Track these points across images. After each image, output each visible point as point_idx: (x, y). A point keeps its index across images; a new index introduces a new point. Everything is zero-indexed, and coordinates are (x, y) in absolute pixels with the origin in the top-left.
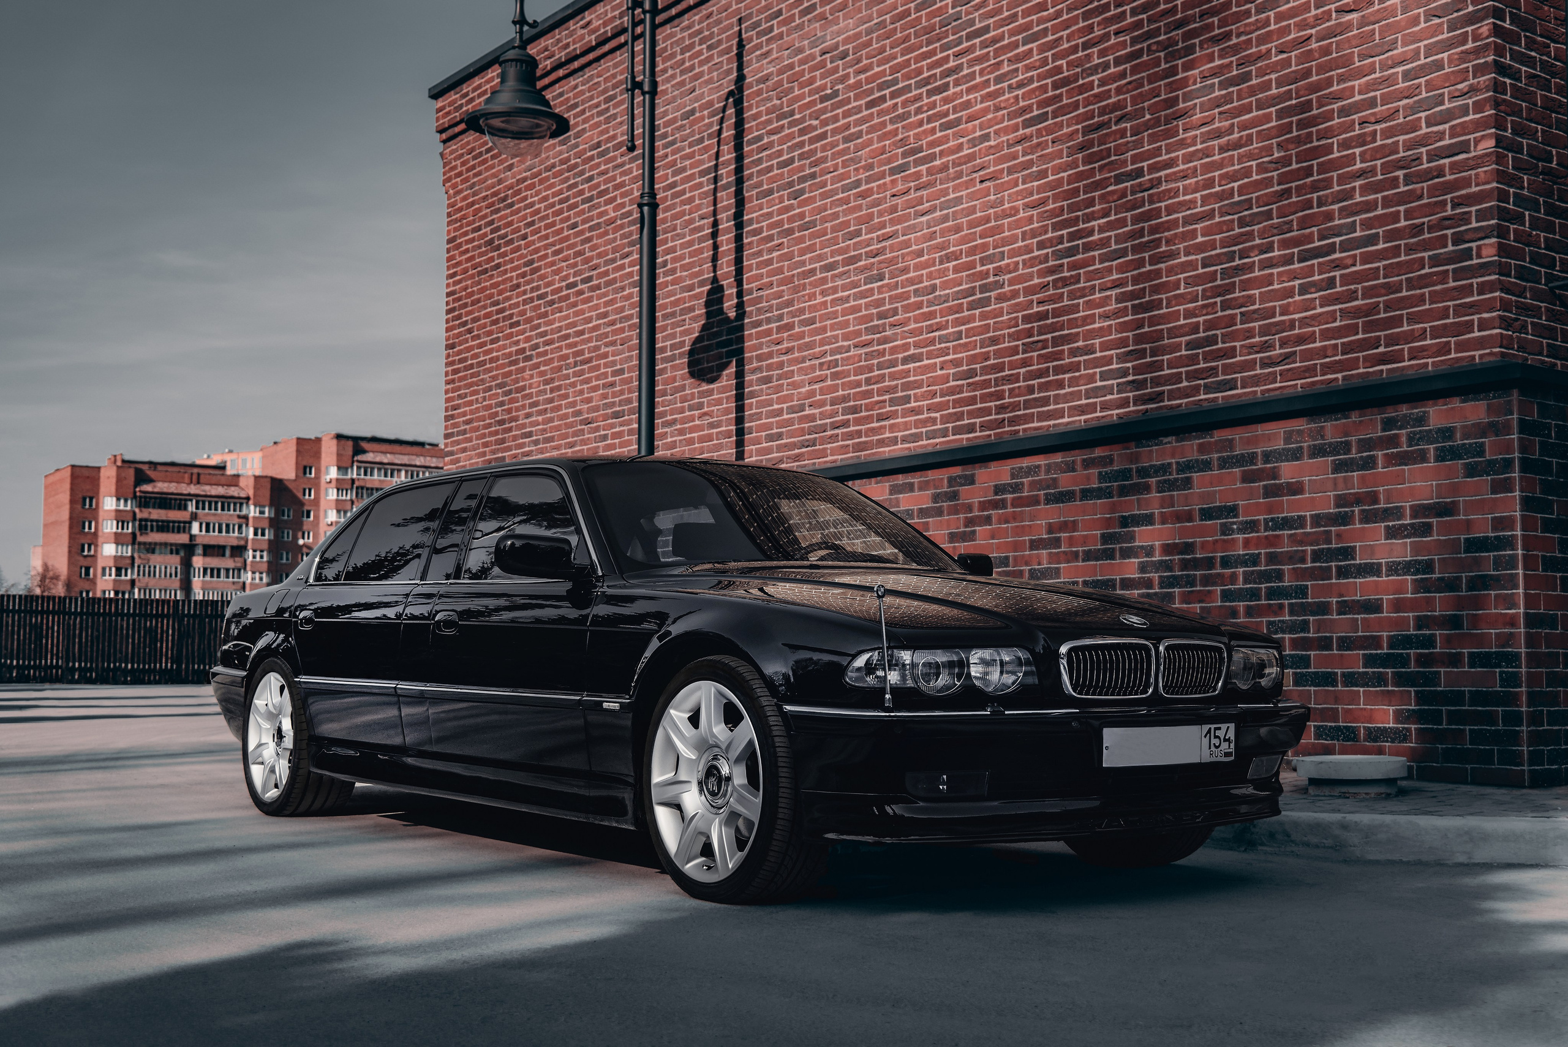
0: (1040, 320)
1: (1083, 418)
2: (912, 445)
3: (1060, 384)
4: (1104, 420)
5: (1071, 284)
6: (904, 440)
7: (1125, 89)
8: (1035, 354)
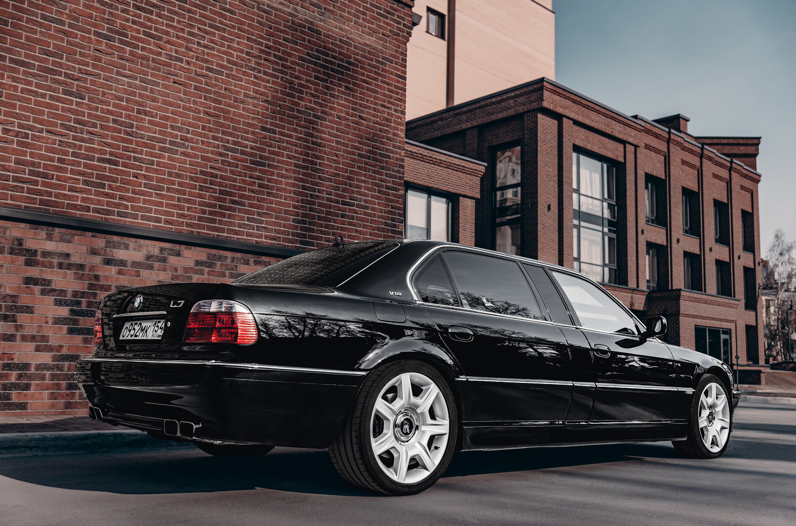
0: (212, 177)
1: (236, 236)
2: (104, 216)
3: (224, 215)
4: (248, 241)
5: (233, 167)
6: (96, 211)
7: (269, 88)
8: (208, 194)
